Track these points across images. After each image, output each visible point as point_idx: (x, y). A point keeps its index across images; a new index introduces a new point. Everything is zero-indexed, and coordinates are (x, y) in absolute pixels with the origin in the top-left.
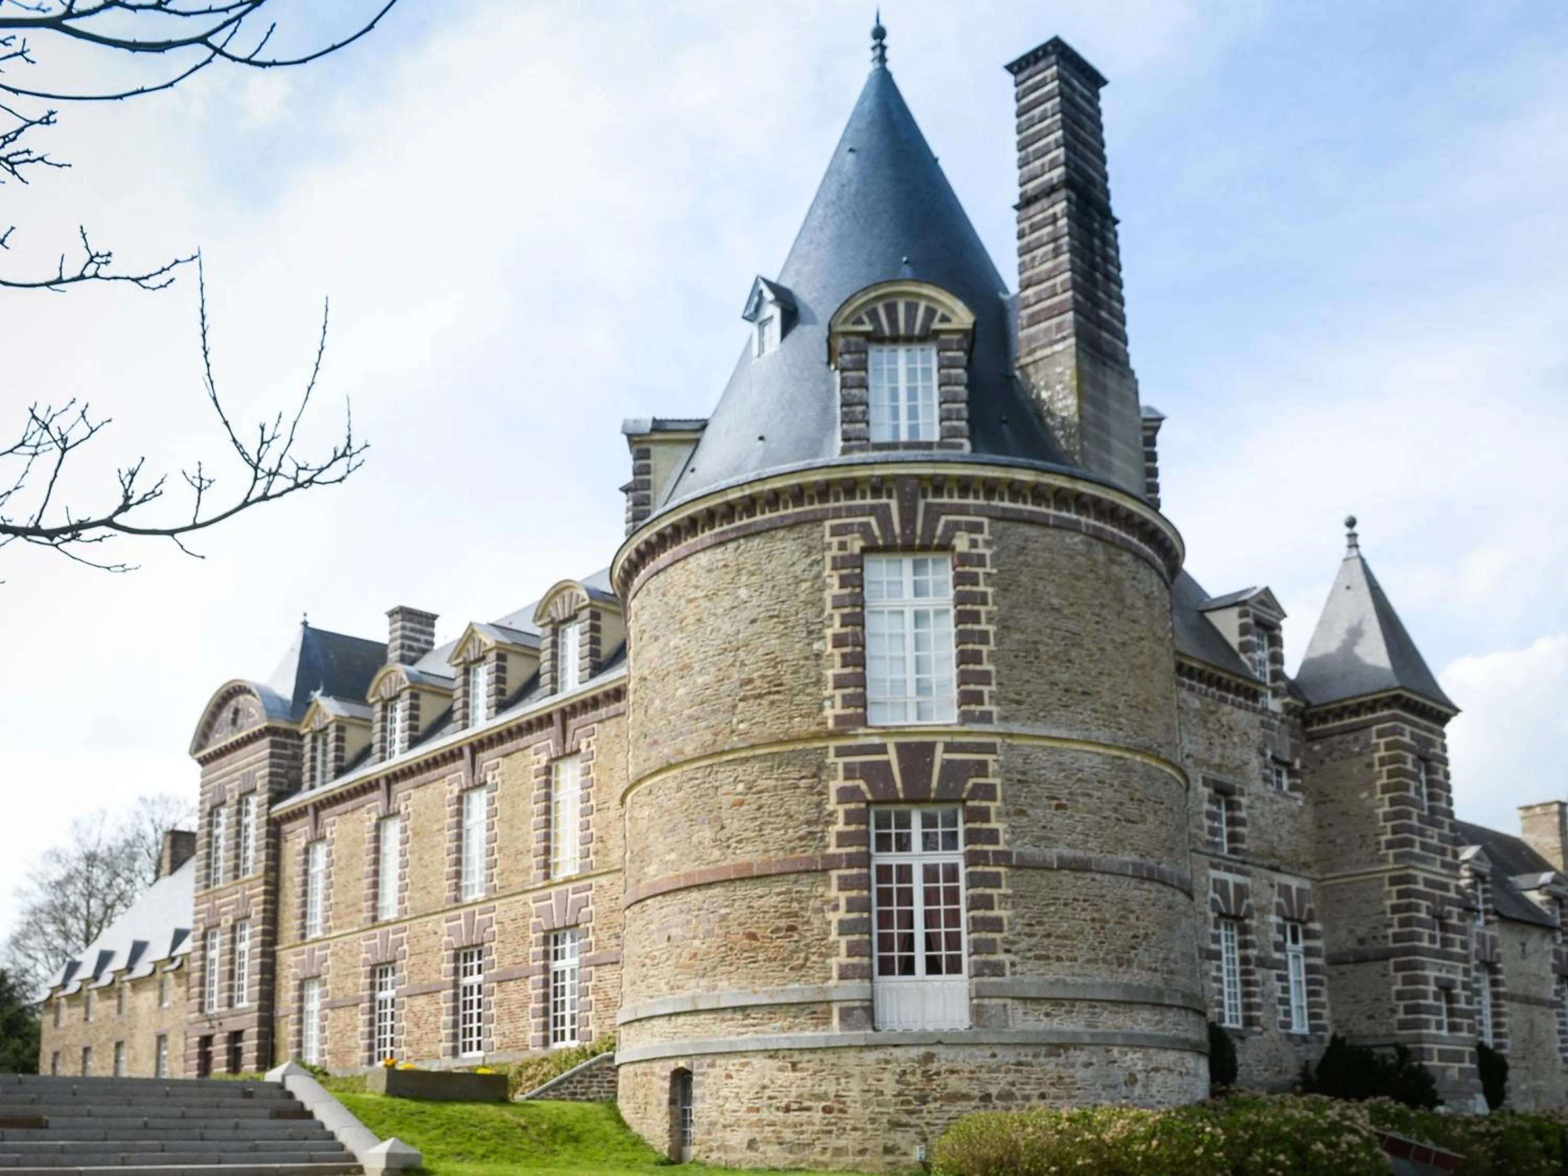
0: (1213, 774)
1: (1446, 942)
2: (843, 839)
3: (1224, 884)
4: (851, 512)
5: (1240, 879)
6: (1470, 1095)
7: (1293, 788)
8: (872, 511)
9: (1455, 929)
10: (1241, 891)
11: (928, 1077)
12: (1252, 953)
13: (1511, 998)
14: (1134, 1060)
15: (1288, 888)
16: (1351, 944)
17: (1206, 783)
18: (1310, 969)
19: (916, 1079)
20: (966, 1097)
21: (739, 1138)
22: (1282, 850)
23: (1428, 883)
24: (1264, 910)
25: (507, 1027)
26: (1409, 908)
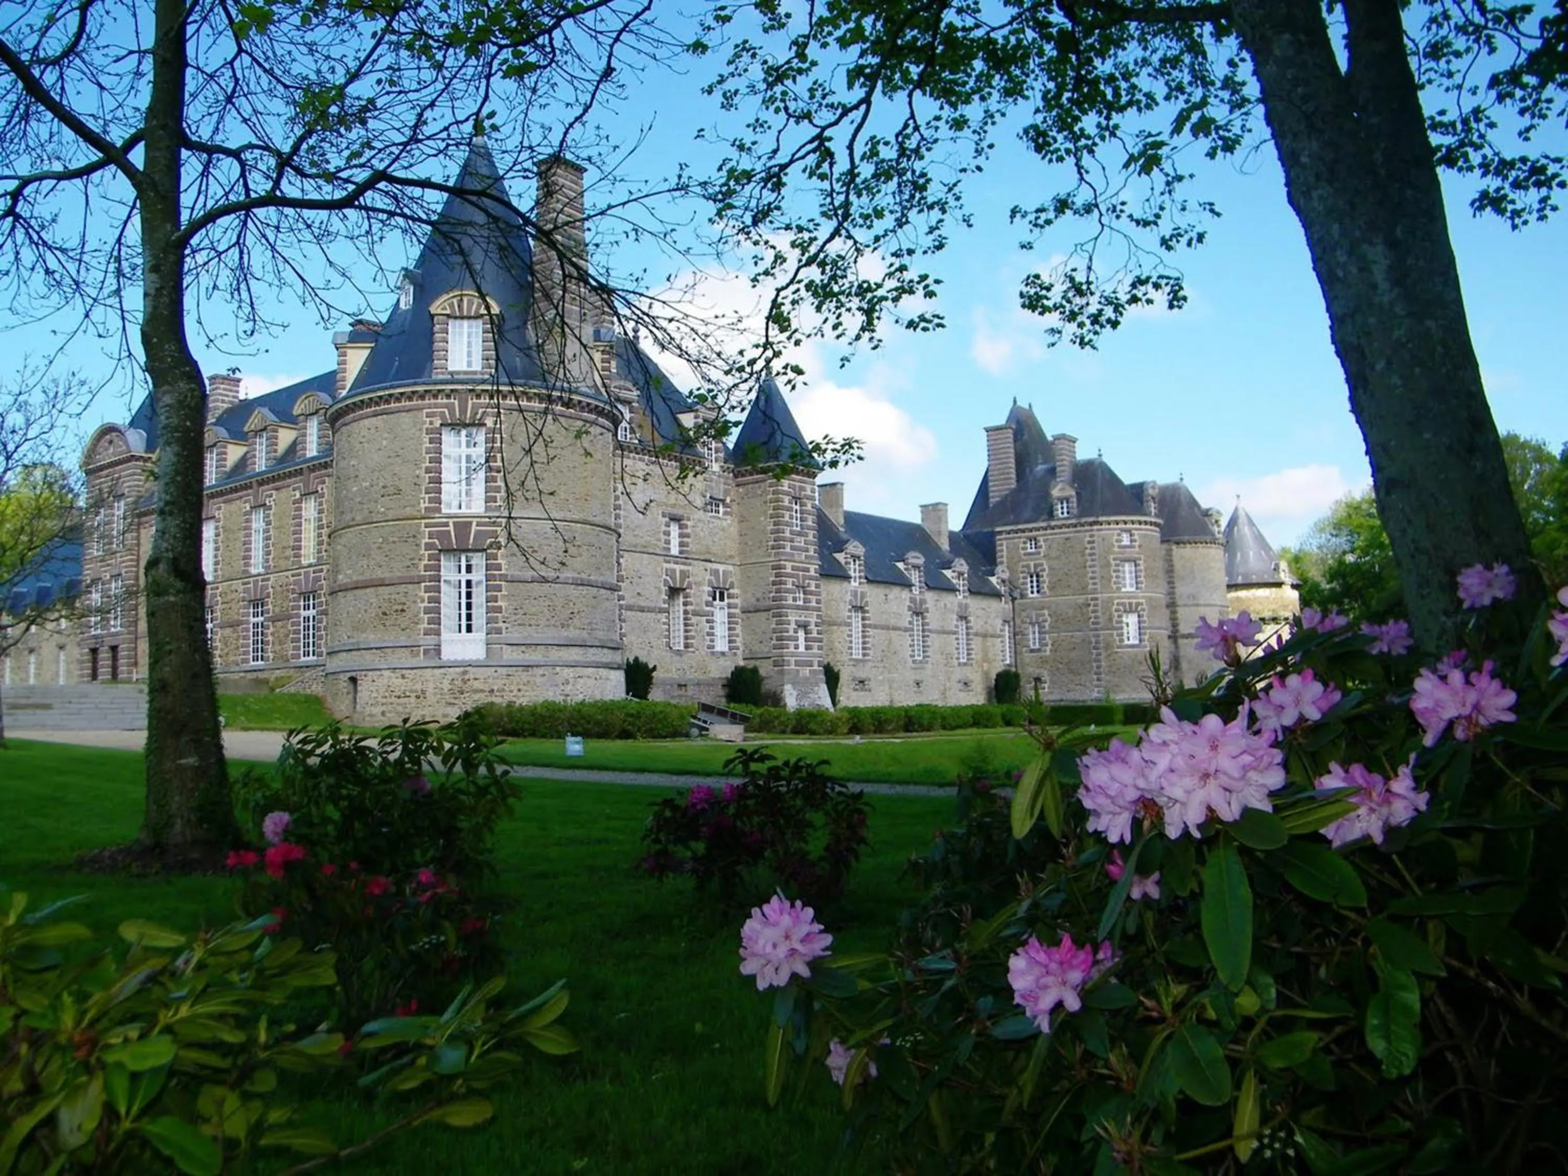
0: (670, 510)
1: (805, 601)
2: (427, 568)
3: (674, 571)
4: (436, 406)
5: (683, 567)
6: (817, 684)
7: (725, 513)
8: (446, 406)
9: (811, 593)
10: (685, 575)
11: (465, 682)
12: (689, 608)
13: (875, 627)
14: (568, 673)
15: (717, 571)
16: (753, 600)
17: (664, 516)
18: (730, 616)
19: (458, 683)
20: (482, 691)
21: (377, 710)
22: (714, 549)
23: (793, 568)
24: (699, 584)
25: (278, 648)
26: (781, 583)
